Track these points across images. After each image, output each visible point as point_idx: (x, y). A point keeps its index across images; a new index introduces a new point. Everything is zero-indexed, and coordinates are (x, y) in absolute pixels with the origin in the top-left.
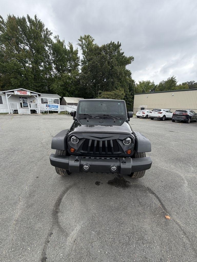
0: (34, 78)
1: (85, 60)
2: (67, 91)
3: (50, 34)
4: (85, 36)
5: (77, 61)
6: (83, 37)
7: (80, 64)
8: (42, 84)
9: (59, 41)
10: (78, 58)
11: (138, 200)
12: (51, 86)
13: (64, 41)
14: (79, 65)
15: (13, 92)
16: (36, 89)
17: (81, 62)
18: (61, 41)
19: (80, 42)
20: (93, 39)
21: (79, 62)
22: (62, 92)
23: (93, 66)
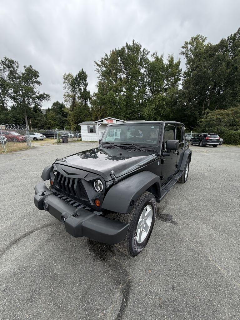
0: (127, 105)
1: (189, 71)
2: (160, 115)
3: (147, 54)
4: (193, 39)
5: (178, 75)
6: (189, 42)
7: (182, 78)
8: (133, 111)
9: (157, 58)
10: (179, 72)
11: (90, 288)
12: (142, 112)
13: (162, 56)
14: (180, 80)
15: (102, 121)
16: (127, 117)
17: (183, 75)
18: (159, 57)
19: (184, 50)
20: (204, 37)
21: (181, 76)
22: (154, 117)
23: (198, 76)
